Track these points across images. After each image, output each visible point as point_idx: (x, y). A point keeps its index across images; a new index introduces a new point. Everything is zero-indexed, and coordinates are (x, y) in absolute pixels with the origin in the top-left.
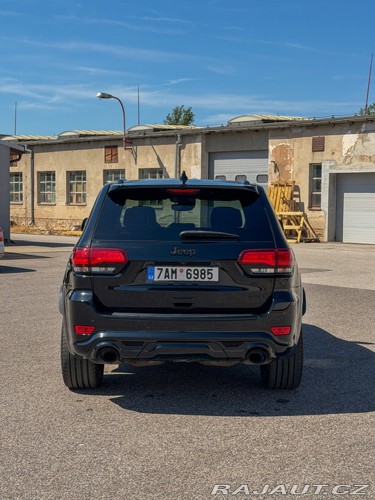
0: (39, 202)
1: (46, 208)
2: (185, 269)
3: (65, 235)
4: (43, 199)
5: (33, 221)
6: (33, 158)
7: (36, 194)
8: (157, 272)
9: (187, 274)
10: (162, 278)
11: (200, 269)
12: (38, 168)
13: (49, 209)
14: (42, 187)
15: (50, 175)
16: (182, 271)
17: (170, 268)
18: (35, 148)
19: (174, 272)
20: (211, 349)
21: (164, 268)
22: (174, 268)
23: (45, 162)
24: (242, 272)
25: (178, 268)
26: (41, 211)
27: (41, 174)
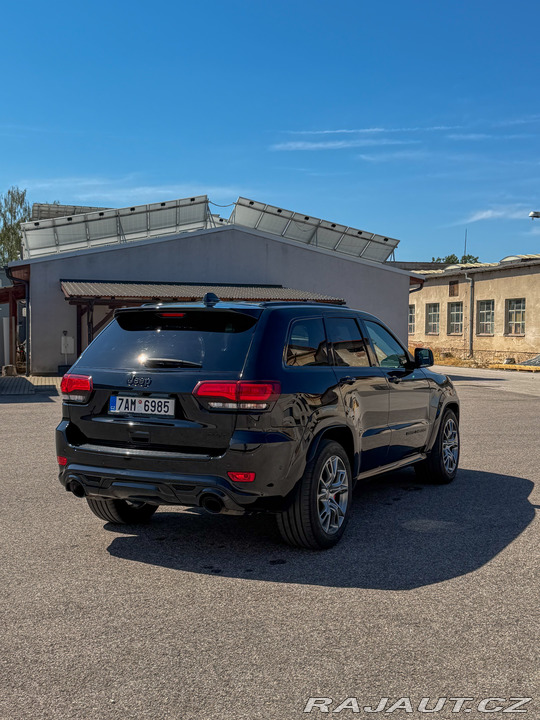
0: (478, 333)
1: (484, 340)
2: (144, 400)
3: (492, 369)
4: (482, 329)
5: (472, 353)
6: (473, 287)
7: (475, 325)
8: (118, 402)
9: (146, 405)
10: (122, 410)
11: (157, 400)
12: (478, 298)
13: (487, 340)
14: (481, 317)
15: (489, 304)
16: (140, 402)
17: (130, 399)
18: (476, 276)
19: (133, 403)
20: (162, 492)
21: (125, 398)
22: (133, 399)
23: (486, 290)
24: (197, 405)
25: (137, 399)
26: (480, 343)
27: (481, 304)
